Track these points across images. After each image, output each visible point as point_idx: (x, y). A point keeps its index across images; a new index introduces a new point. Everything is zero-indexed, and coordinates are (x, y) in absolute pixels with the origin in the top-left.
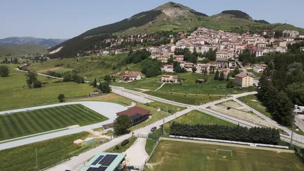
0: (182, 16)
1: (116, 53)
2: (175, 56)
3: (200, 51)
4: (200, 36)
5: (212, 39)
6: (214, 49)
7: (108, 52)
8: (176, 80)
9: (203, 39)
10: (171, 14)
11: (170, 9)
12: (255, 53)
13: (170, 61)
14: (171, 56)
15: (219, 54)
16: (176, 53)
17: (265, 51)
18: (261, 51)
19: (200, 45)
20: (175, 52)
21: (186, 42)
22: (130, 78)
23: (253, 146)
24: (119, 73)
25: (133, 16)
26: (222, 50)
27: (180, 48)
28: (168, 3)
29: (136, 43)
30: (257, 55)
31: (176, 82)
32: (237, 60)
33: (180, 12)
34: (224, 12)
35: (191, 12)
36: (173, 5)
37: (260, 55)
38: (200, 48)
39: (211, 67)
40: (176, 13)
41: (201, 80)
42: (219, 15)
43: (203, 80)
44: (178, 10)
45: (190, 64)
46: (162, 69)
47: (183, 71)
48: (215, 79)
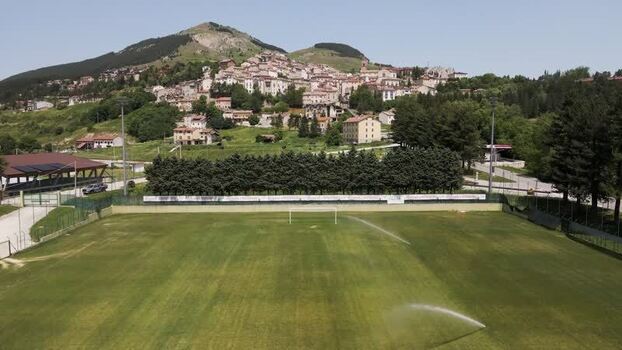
0: (235, 48)
1: (72, 103)
2: (212, 100)
3: (267, 90)
4: (269, 63)
5: (294, 70)
6: (297, 88)
7: (50, 105)
8: (209, 139)
9: (274, 68)
10: (212, 44)
11: (209, 35)
12: (381, 95)
13: (199, 108)
14: (203, 99)
15: (308, 96)
16: (213, 95)
17: (399, 93)
18: (392, 91)
19: (268, 79)
20: (211, 91)
21: (238, 73)
22: (96, 145)
23: (395, 202)
24: (67, 140)
25: (129, 47)
26: (315, 90)
27: (222, 82)
28: (205, 24)
29: (122, 82)
30: (384, 99)
31: (209, 142)
32: (346, 106)
33: (232, 42)
34: (319, 46)
35: (254, 42)
36: (215, 27)
37: (389, 98)
38: (268, 85)
39: (292, 116)
40: (223, 42)
41: (269, 136)
43: (273, 136)
44: (226, 36)
45: (244, 114)
46: (180, 124)
47: (229, 125)
48: (300, 136)
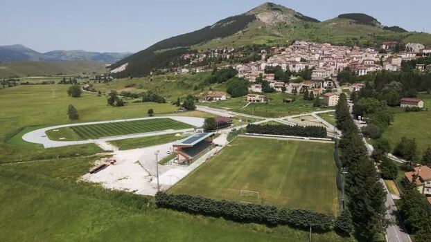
0: (283, 22)
1: (198, 71)
2: (265, 75)
3: (294, 69)
6: (311, 66)
7: (187, 71)
9: (299, 55)
10: (269, 20)
11: (267, 13)
12: (358, 72)
13: (259, 80)
14: (261, 75)
15: (316, 72)
16: (266, 72)
17: (371, 69)
18: (365, 69)
19: (294, 63)
20: (265, 70)
22: (214, 98)
23: (306, 139)
24: (201, 94)
26: (321, 68)
27: (271, 65)
28: (264, 4)
29: (221, 59)
30: (360, 74)
31: (262, 101)
32: (334, 79)
33: (281, 17)
34: (341, 17)
35: (296, 16)
36: (271, 7)
37: (363, 74)
38: (294, 66)
39: (303, 86)
40: (275, 18)
41: (289, 99)
42: (334, 20)
43: (291, 100)
44: (277, 14)
45: (281, 84)
46: (250, 89)
47: (272, 91)
48: (304, 99)
